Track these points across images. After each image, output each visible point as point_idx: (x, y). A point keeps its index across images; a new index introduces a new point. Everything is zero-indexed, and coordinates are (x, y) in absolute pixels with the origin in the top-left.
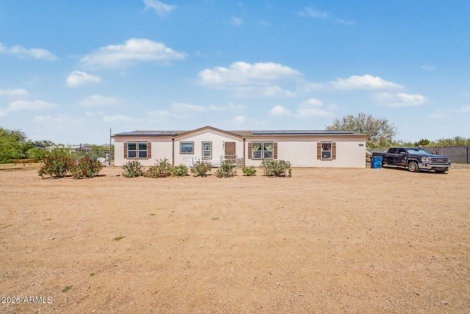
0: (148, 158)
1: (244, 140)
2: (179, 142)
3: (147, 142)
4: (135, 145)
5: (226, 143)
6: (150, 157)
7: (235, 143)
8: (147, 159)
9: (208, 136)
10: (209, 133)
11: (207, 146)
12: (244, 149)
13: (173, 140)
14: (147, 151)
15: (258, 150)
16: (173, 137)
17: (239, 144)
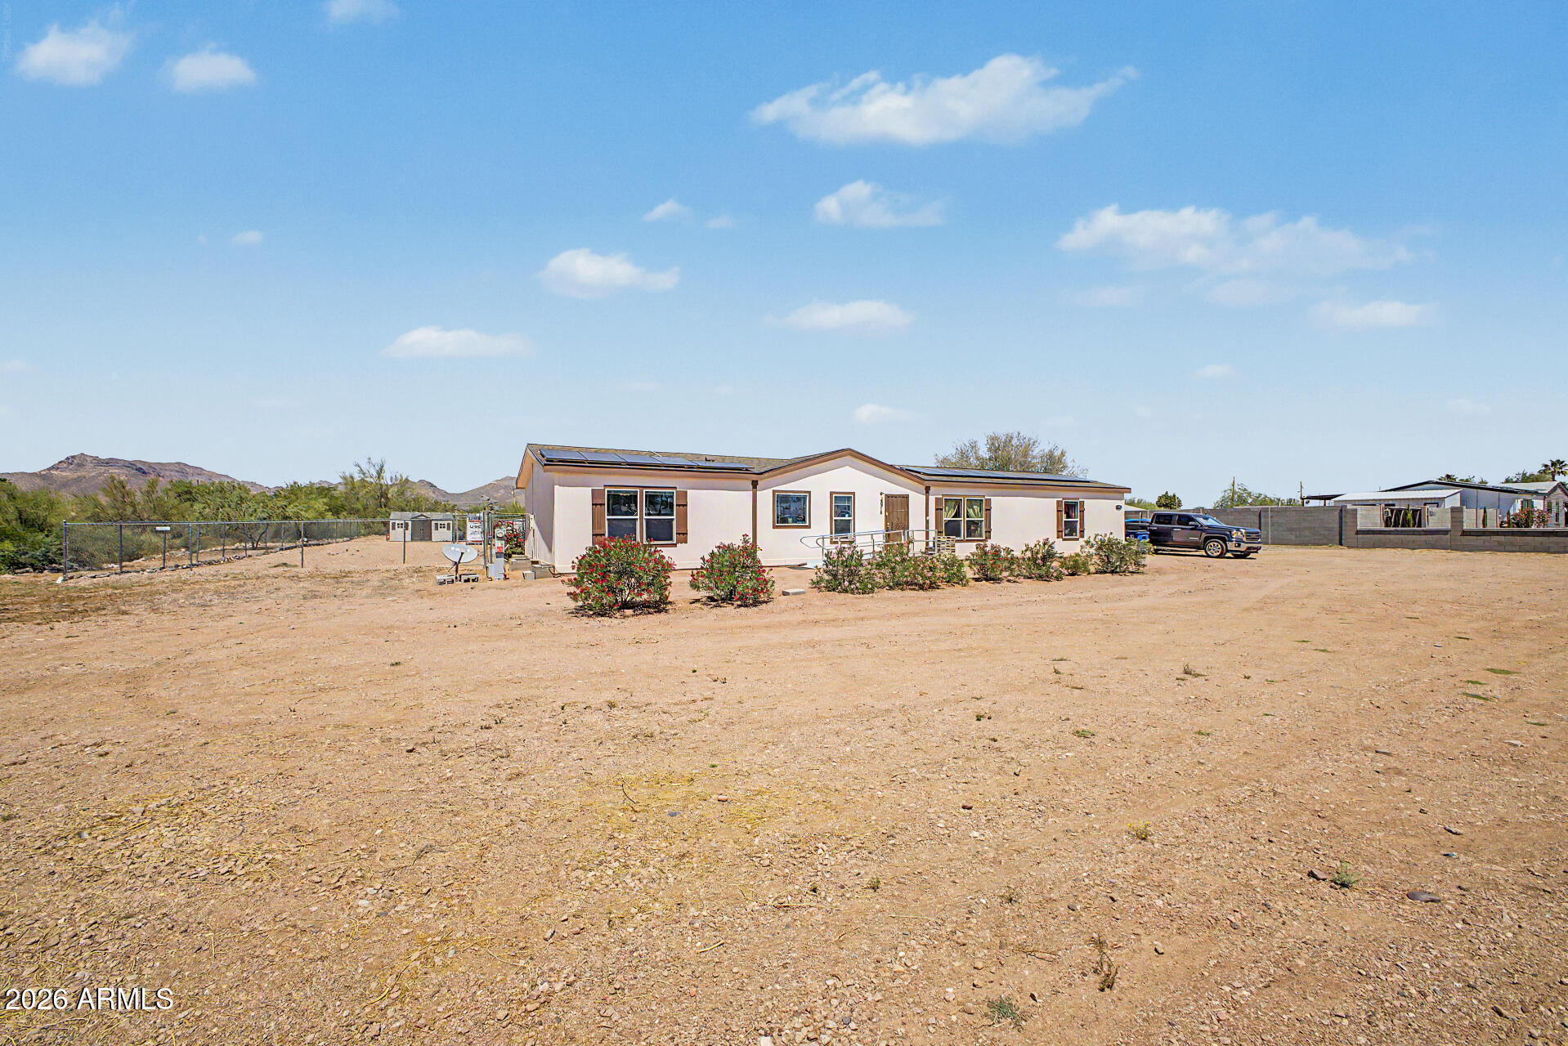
0: (677, 542)
1: (927, 489)
2: (769, 492)
3: (676, 488)
4: (632, 499)
5: (888, 496)
6: (683, 537)
7: (907, 497)
8: (675, 545)
9: (844, 478)
10: (847, 467)
11: (843, 505)
12: (927, 515)
13: (755, 484)
14: (674, 517)
15: (953, 517)
16: (755, 477)
17: (917, 501)
